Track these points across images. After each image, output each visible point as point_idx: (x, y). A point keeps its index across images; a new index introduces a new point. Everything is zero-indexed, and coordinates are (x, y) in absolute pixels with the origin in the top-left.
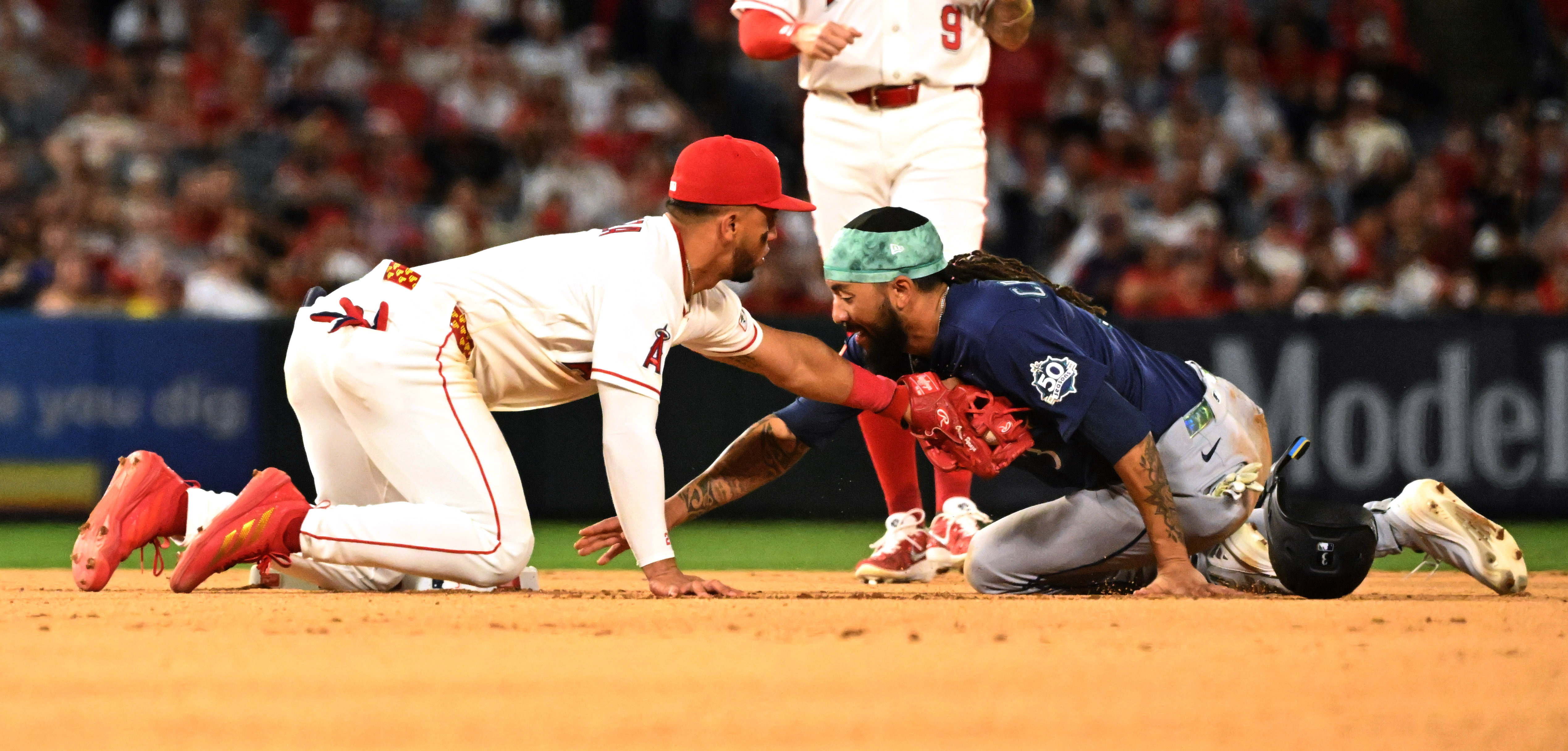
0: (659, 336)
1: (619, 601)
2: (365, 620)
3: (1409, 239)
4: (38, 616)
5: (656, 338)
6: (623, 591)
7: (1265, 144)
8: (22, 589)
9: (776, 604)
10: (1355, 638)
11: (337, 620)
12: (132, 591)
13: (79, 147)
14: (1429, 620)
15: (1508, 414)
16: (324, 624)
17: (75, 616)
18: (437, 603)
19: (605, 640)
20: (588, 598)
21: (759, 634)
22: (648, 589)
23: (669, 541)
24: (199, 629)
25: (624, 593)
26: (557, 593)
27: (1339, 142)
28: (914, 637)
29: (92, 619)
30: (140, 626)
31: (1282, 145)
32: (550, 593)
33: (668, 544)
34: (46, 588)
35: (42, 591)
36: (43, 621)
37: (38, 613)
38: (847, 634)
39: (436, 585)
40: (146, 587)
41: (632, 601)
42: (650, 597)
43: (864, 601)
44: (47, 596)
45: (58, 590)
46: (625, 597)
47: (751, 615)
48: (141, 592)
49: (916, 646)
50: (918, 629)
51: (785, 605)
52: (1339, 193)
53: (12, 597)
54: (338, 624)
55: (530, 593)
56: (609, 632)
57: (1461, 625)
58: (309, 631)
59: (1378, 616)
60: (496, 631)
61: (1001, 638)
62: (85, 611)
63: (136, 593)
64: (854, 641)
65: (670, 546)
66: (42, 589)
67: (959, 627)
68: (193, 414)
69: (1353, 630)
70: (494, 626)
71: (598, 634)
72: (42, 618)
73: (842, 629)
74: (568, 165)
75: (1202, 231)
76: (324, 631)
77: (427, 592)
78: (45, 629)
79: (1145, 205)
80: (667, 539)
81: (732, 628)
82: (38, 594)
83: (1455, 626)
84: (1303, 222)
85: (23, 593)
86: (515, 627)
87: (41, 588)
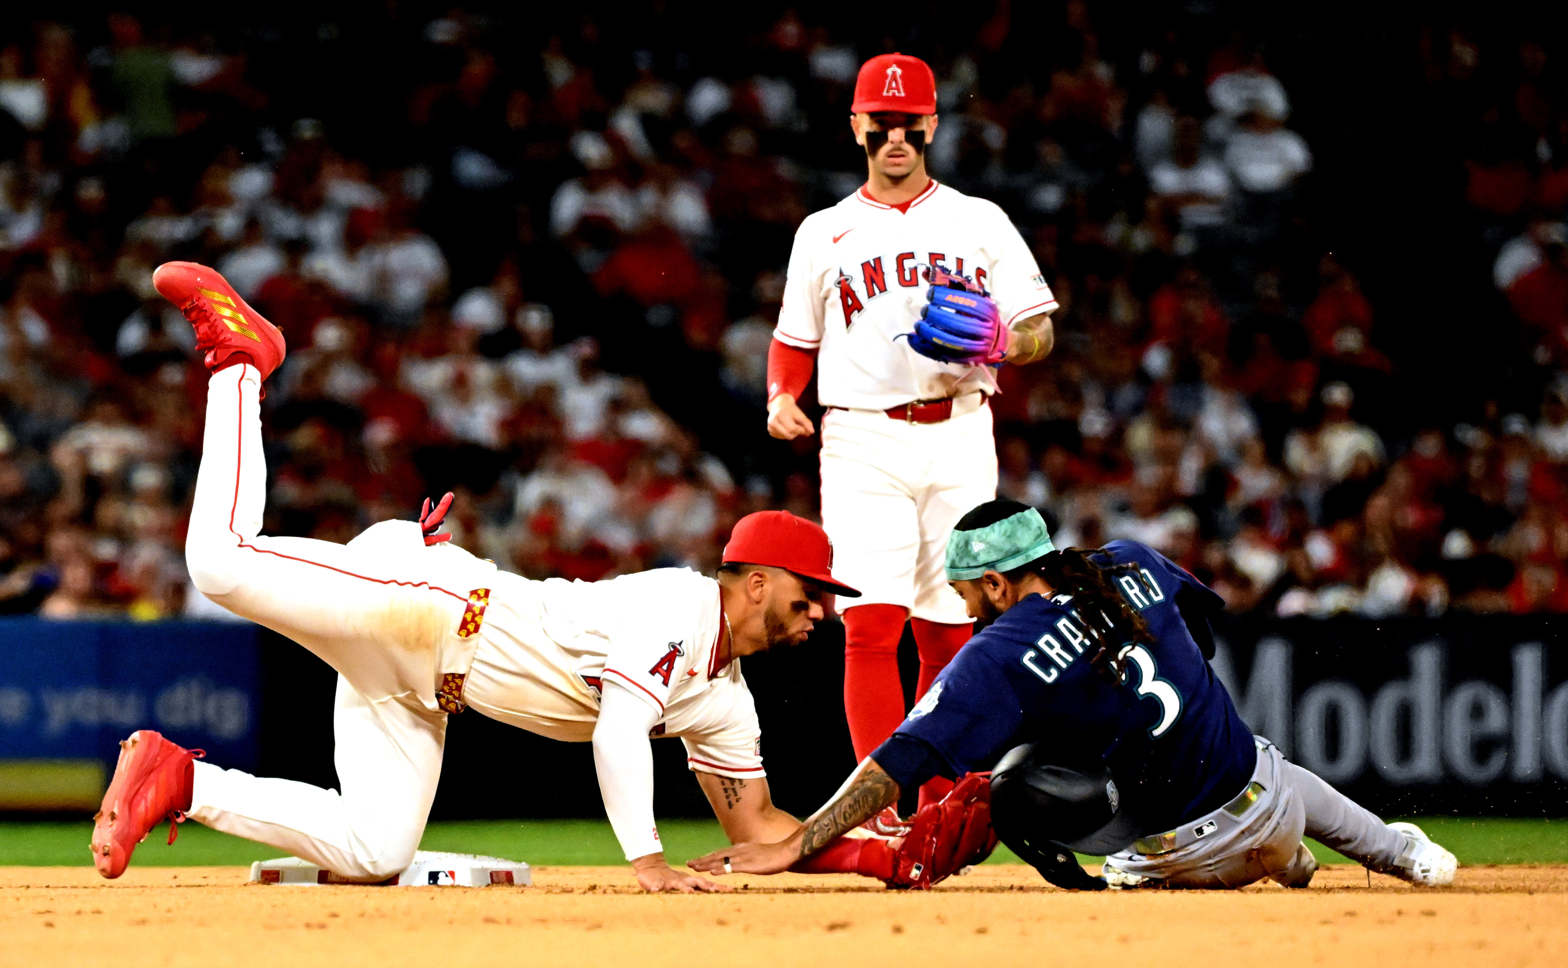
0: (672, 649)
1: (610, 896)
2: (362, 915)
3: (1380, 543)
4: (43, 913)
5: (669, 651)
6: (613, 886)
7: (1241, 449)
8: (28, 887)
9: (763, 898)
10: (1328, 930)
11: (335, 915)
12: (135, 887)
13: (84, 455)
14: (1400, 913)
15: (1477, 712)
16: (321, 918)
17: (79, 913)
18: (432, 898)
19: (597, 934)
20: (580, 893)
21: (746, 929)
22: (636, 883)
23: (657, 836)
24: (202, 923)
25: (615, 888)
26: (549, 890)
27: (1314, 447)
28: (898, 930)
29: (96, 915)
30: (143, 922)
31: (1257, 450)
32: (542, 888)
33: (656, 839)
34: (51, 885)
35: (47, 888)
36: (48, 918)
37: (43, 909)
38: (833, 927)
39: (431, 882)
40: (148, 884)
41: (622, 896)
42: (641, 892)
43: (849, 895)
44: (52, 893)
45: (63, 887)
46: (616, 892)
47: (739, 910)
48: (144, 889)
49: (900, 939)
50: (901, 921)
51: (772, 900)
52: (1312, 496)
53: (18, 895)
54: (336, 920)
55: (524, 888)
56: (599, 926)
57: (1431, 918)
58: (308, 926)
59: (1351, 908)
60: (490, 927)
61: (982, 931)
62: (88, 908)
63: (139, 890)
64: (839, 934)
65: (658, 841)
66: (48, 887)
67: (941, 919)
68: (195, 716)
69: (1325, 922)
70: (488, 920)
71: (589, 929)
72: (46, 915)
73: (826, 923)
74: (561, 471)
75: (1178, 535)
76: (322, 926)
77: (421, 888)
78: (50, 925)
79: (1124, 509)
80: (655, 834)
81: (721, 923)
82: (44, 891)
83: (1424, 919)
84: (1279, 524)
85: (30, 890)
86: (509, 921)
87: (47, 885)
